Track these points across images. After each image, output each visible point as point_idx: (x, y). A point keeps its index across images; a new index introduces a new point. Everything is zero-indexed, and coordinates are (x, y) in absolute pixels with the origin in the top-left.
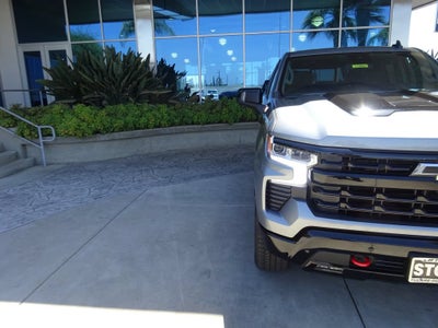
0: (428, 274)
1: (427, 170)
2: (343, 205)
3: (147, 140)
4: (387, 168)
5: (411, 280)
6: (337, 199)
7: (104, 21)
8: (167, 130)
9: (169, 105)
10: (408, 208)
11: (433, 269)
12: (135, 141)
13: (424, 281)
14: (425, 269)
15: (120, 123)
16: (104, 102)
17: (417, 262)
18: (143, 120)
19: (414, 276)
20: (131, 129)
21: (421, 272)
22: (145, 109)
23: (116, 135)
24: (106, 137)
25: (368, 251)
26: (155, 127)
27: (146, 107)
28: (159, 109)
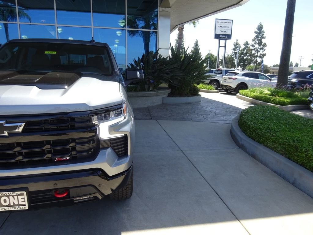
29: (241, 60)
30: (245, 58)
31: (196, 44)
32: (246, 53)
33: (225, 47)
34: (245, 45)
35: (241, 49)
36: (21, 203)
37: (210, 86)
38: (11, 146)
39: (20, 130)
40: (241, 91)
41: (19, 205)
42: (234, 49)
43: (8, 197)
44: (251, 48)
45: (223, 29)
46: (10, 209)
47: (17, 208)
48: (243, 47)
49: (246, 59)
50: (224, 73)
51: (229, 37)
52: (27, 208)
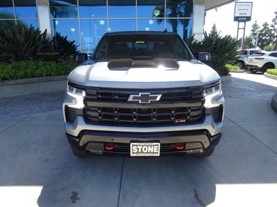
0: (140, 151)
1: (134, 98)
2: (100, 118)
3: (42, 84)
4: (117, 97)
5: (132, 155)
6: (97, 115)
7: (15, 6)
8: (56, 78)
9: (57, 62)
10: (130, 118)
11: (141, 149)
12: (34, 84)
13: (139, 155)
14: (138, 149)
15: (21, 73)
16: (11, 60)
17: (133, 145)
18: (38, 72)
19: (133, 153)
20: (30, 77)
21: (137, 150)
22: (40, 64)
23: (19, 81)
24: (12, 82)
25: (111, 141)
26: (47, 76)
27: (41, 63)
28: (50, 65)
29: (260, 40)
30: (264, 38)
31: (214, 28)
32: (265, 34)
33: (244, 29)
34: (264, 26)
35: (259, 30)
36: (155, 151)
37: (235, 66)
38: (149, 111)
39: (158, 99)
40: (268, 70)
41: (154, 153)
42: (253, 31)
43: (148, 146)
44: (271, 28)
45: (243, 12)
46: (148, 155)
47: (152, 155)
48: (262, 28)
49: (265, 40)
50: (248, 54)
51: (249, 19)
52: (159, 155)
